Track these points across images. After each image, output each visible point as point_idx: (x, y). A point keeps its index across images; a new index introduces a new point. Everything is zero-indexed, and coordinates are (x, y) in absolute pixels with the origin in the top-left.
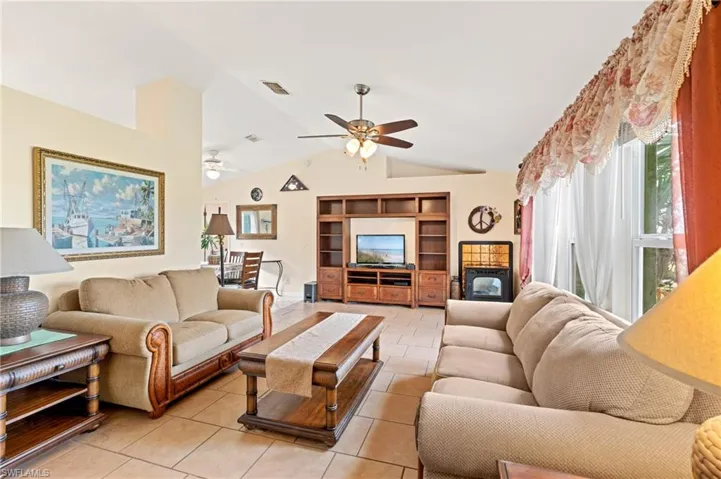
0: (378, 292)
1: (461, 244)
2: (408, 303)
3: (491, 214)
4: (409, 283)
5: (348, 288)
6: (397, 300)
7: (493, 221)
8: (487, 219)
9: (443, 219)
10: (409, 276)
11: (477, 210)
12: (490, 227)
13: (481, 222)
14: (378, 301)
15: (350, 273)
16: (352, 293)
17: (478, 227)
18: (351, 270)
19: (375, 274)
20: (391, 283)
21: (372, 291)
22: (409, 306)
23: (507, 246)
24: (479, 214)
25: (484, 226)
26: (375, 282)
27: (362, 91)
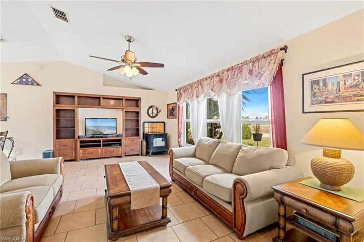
0: (102, 152)
1: (144, 123)
2: (120, 155)
3: (157, 109)
4: (120, 144)
5: (80, 152)
6: (114, 154)
7: (158, 112)
8: (155, 111)
9: (138, 111)
10: (120, 140)
11: (151, 107)
12: (157, 115)
13: (152, 113)
14: (101, 156)
15: (81, 142)
16: (83, 154)
17: (151, 115)
18: (82, 140)
19: (99, 141)
20: (110, 145)
21: (98, 152)
22: (120, 157)
23: (163, 124)
24: (152, 109)
25: (154, 115)
26: (99, 146)
27: (129, 41)
